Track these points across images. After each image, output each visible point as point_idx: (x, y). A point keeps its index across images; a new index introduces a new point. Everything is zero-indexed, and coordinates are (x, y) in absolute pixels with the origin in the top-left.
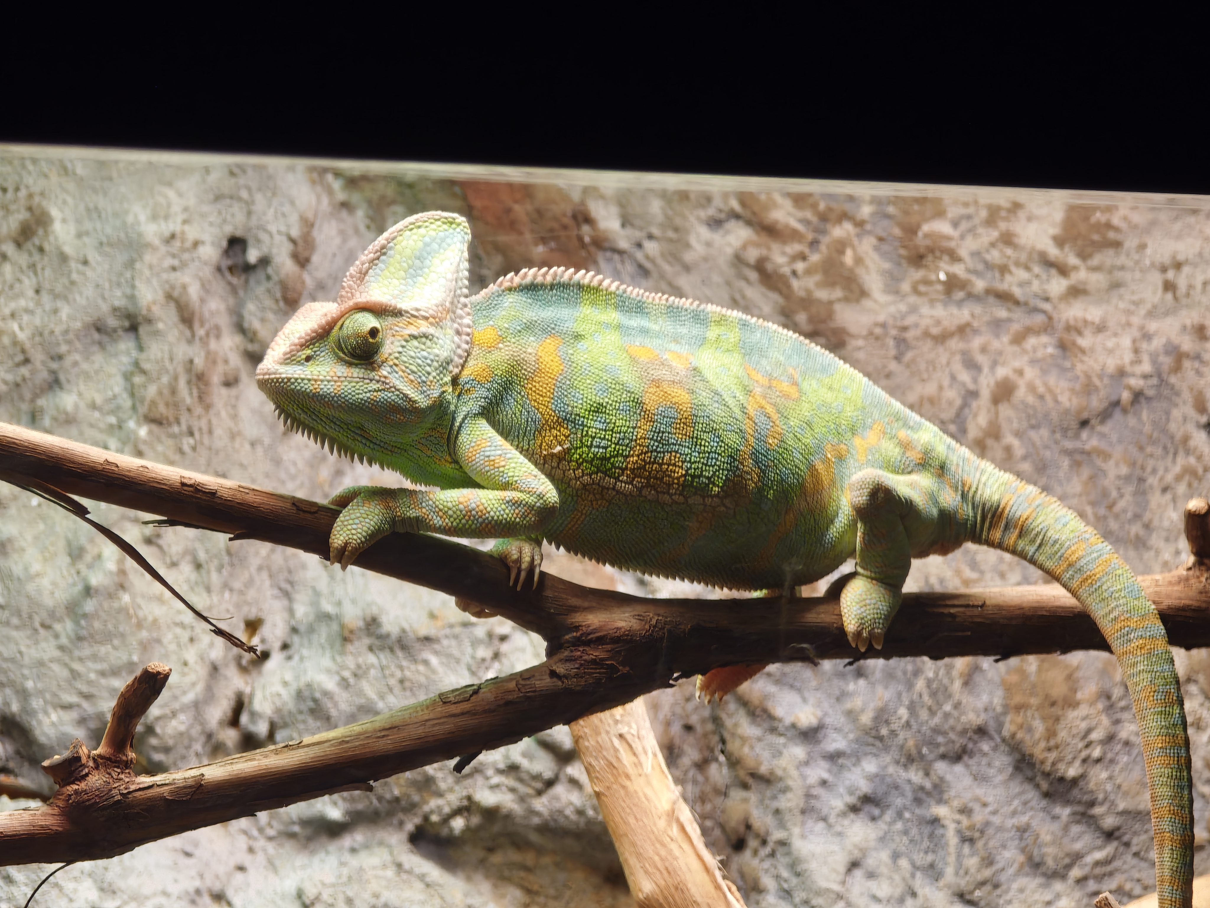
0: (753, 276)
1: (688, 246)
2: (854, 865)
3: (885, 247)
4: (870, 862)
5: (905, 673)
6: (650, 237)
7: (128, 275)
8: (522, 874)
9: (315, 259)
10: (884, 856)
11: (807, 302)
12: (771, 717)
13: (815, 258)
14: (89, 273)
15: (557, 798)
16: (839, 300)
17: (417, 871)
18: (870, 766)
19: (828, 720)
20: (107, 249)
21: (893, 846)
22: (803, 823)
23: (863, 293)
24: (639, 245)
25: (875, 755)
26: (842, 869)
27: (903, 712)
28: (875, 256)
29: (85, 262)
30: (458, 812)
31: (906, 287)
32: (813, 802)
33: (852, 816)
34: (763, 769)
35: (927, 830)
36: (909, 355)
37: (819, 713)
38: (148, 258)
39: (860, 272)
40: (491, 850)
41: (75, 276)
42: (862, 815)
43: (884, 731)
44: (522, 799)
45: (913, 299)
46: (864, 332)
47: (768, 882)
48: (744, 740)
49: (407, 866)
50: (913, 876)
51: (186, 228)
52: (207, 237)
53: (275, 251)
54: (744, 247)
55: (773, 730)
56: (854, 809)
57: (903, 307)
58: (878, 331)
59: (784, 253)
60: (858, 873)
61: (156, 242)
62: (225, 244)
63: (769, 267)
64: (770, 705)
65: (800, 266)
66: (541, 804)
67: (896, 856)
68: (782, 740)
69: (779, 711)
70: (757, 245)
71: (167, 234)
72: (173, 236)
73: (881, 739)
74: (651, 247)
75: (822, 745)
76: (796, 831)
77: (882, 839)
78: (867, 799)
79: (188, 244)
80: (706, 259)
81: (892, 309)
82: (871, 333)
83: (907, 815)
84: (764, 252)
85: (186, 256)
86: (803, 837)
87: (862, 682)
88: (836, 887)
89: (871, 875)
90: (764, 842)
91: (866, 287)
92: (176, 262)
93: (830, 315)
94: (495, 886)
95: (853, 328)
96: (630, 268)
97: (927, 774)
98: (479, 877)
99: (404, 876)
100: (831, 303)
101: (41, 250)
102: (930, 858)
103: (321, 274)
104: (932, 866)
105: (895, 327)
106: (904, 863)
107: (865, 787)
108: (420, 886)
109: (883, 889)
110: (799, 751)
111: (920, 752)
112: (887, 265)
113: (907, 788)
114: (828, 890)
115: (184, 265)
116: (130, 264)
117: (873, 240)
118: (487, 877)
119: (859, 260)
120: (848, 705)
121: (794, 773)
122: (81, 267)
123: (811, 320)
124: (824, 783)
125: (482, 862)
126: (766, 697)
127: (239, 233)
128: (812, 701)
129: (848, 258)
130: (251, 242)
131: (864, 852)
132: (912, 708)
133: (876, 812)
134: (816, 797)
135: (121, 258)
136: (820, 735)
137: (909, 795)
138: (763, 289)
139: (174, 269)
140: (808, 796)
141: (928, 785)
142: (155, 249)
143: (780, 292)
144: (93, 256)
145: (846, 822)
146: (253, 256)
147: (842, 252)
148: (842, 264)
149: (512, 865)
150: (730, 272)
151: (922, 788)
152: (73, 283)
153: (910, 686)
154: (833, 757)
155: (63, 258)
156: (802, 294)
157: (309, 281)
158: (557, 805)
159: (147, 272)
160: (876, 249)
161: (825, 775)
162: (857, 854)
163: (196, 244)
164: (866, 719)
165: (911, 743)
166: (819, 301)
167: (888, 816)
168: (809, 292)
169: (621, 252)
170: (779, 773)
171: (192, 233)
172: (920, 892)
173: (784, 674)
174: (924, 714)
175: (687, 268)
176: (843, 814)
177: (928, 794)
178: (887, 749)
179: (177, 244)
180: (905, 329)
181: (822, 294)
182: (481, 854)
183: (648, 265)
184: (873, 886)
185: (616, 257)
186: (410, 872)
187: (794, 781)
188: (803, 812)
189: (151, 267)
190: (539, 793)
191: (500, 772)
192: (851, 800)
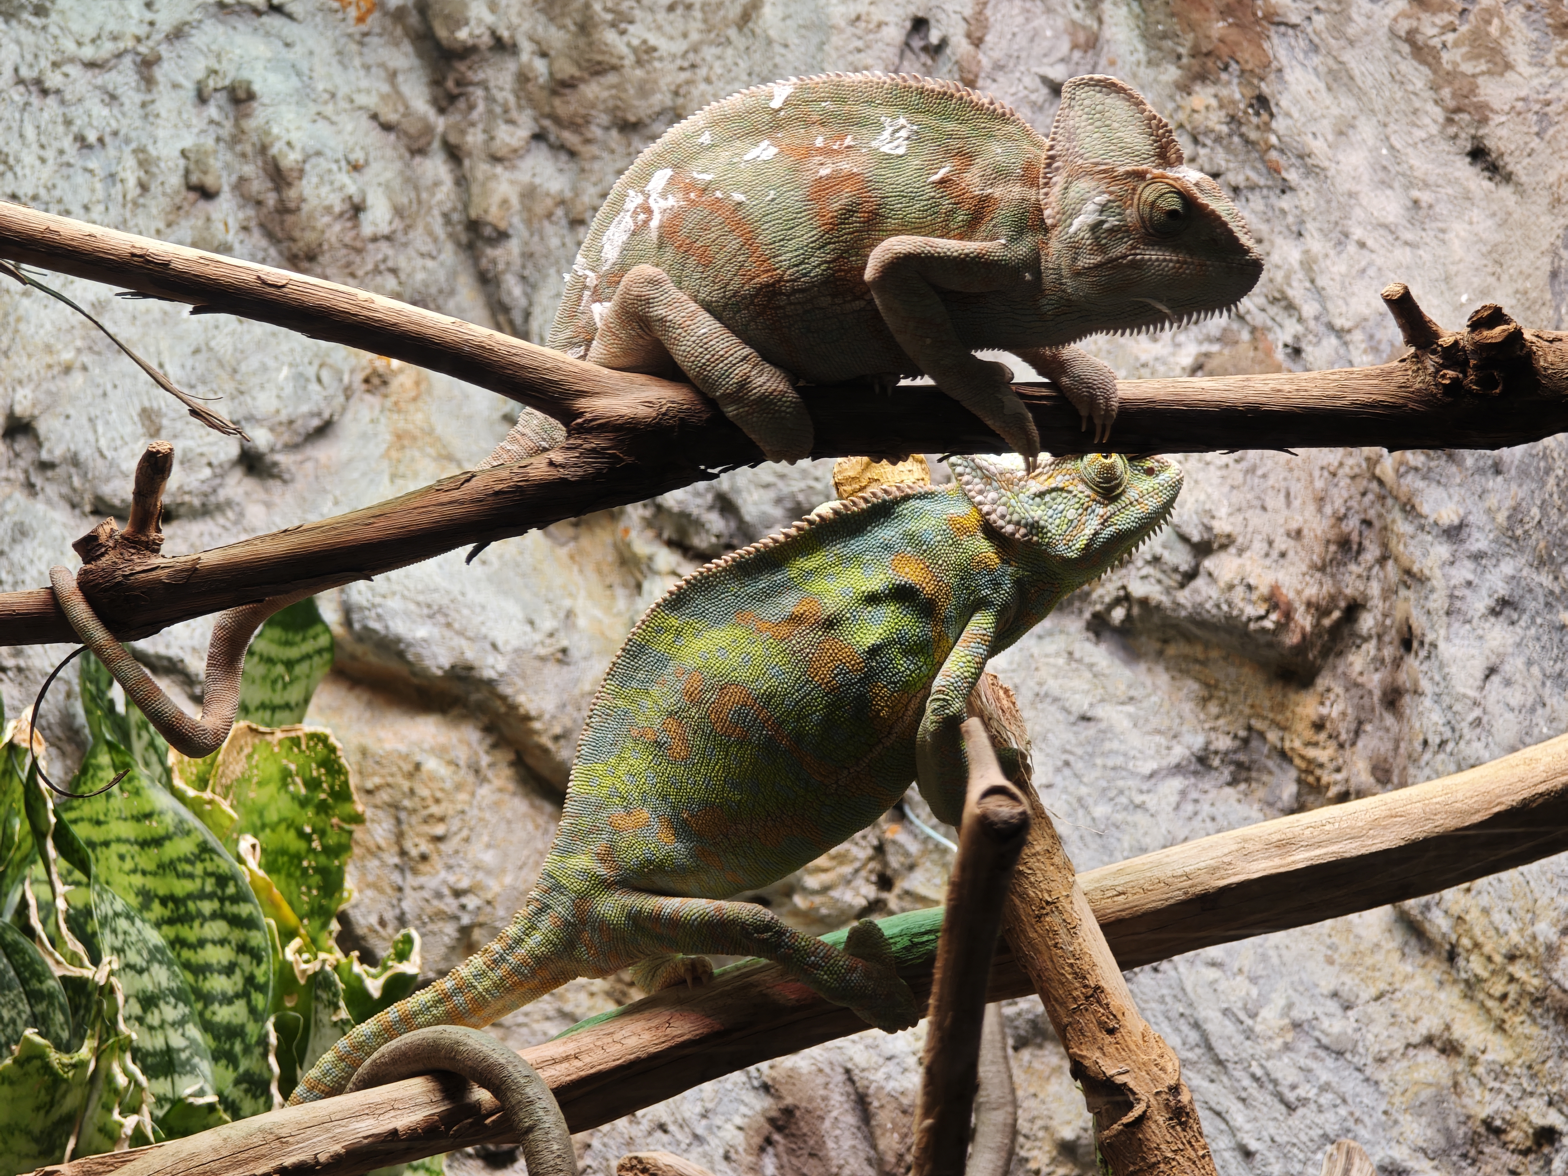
0: (1406, 48)
1: (1350, 19)
2: (1492, 671)
3: (1534, 16)
4: (1507, 668)
5: (1538, 469)
6: (1317, 9)
7: (819, 57)
8: (1197, 667)
9: (989, 38)
10: (1519, 662)
11: (1451, 76)
12: (1420, 516)
13: (1464, 29)
14: (790, 56)
15: (1197, 591)
16: (1483, 73)
17: (1087, 660)
18: (1507, 567)
19: (1471, 519)
20: (803, 31)
21: (1527, 652)
22: (1449, 625)
23: (1509, 66)
24: (1309, 18)
25: (1513, 557)
26: (1480, 674)
27: (1535, 512)
28: (1523, 25)
29: (786, 46)
30: (1117, 601)
31: (1551, 58)
32: (1458, 604)
33: (1492, 619)
34: (1415, 569)
35: (1556, 637)
36: (1551, 131)
37: (1462, 512)
38: (835, 40)
39: (1506, 42)
40: (1166, 641)
41: (778, 60)
42: (1501, 618)
43: (1519, 532)
44: (1168, 591)
45: (1557, 71)
46: (1507, 108)
47: (1425, 684)
48: (1399, 536)
49: (1077, 655)
50: (1543, 684)
51: (873, 8)
52: (891, 19)
53: (951, 31)
54: (1395, 20)
55: (1422, 528)
56: (1494, 612)
57: (1547, 81)
58: (1520, 105)
59: (1434, 24)
60: (1495, 679)
61: (843, 24)
62: (908, 25)
63: (1420, 39)
64: (1417, 501)
65: (1450, 37)
66: (1184, 597)
67: (1530, 663)
68: (1429, 538)
69: (1425, 508)
70: (1409, 17)
71: (853, 16)
72: (858, 18)
73: (1516, 539)
74: (1319, 20)
75: (1467, 545)
76: (1442, 632)
77: (1519, 645)
78: (1504, 603)
79: (872, 26)
80: (1366, 33)
81: (1535, 82)
82: (1513, 108)
83: (1539, 621)
84: (1415, 24)
85: (871, 36)
86: (1448, 639)
87: (1500, 479)
88: (1472, 693)
89: (1508, 683)
90: (1422, 643)
91: (1510, 59)
92: (860, 44)
93: (1473, 90)
94: (1173, 678)
95: (1496, 105)
96: (1303, 43)
97: (1556, 578)
98: (1159, 669)
99: (1074, 665)
100: (1474, 76)
101: (753, 32)
102: (1559, 666)
103: (997, 54)
104: (1560, 675)
105: (1537, 101)
106: (1535, 670)
107: (1502, 590)
108: (1088, 675)
109: (1515, 697)
110: (1442, 550)
111: (1550, 555)
112: (1534, 35)
113: (1540, 592)
114: (1465, 696)
115: (868, 47)
116: (821, 46)
117: (1522, 9)
118: (1167, 669)
119: (1505, 31)
120: (1487, 504)
121: (1438, 573)
122: (783, 51)
123: (1454, 95)
124: (1469, 584)
125: (1160, 653)
126: (1413, 493)
127: (920, 14)
128: (1456, 498)
129: (1494, 29)
130: (932, 22)
131: (1502, 657)
132: (1543, 506)
133: (1515, 616)
134: (1462, 598)
135: (815, 40)
136: (1464, 534)
137: (1542, 600)
138: (1416, 64)
139: (859, 51)
140: (1452, 596)
141: (1557, 590)
142: (841, 31)
143: (1429, 65)
144: (793, 40)
145: (1487, 625)
146: (934, 37)
147: (1489, 22)
148: (1488, 34)
149: (1186, 657)
150: (1388, 45)
151: (1552, 593)
152: (776, 66)
153: (1543, 484)
154: (1477, 557)
155: (769, 42)
156: (1449, 67)
157: (985, 62)
158: (1198, 599)
159: (834, 55)
160: (1524, 18)
161: (1470, 577)
162: (1493, 659)
163: (880, 25)
164: (1501, 518)
165: (1542, 544)
166: (1464, 75)
167: (1525, 619)
168: (1455, 64)
169: (1294, 26)
170: (1427, 572)
171: (877, 14)
172: (1548, 702)
173: (1430, 469)
174: (1554, 514)
175: (1351, 43)
176: (1484, 617)
177: (1558, 599)
178: (1521, 550)
179: (862, 25)
180: (1548, 104)
181: (1468, 68)
182: (1157, 645)
183: (1316, 40)
184: (1507, 691)
185: (1290, 32)
186: (1080, 661)
187: (1438, 582)
188: (1448, 613)
189: (837, 49)
190: (1182, 586)
191: (1148, 563)
192: (1491, 603)
